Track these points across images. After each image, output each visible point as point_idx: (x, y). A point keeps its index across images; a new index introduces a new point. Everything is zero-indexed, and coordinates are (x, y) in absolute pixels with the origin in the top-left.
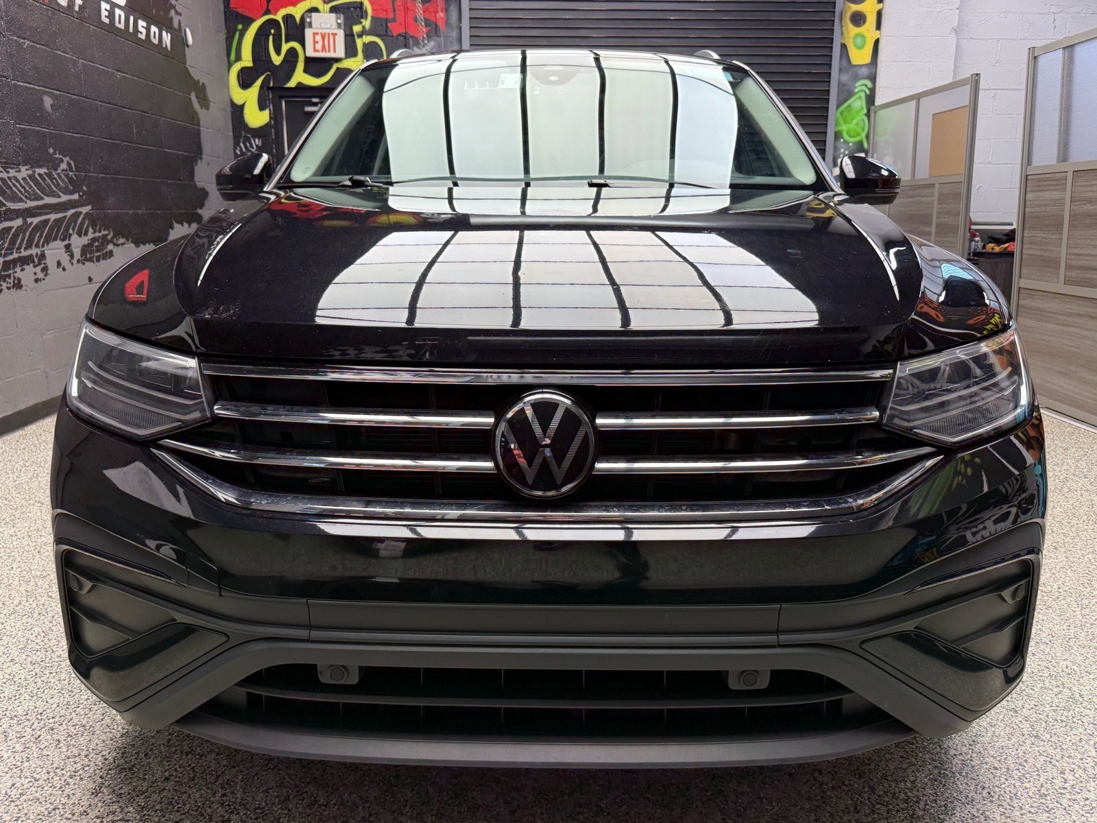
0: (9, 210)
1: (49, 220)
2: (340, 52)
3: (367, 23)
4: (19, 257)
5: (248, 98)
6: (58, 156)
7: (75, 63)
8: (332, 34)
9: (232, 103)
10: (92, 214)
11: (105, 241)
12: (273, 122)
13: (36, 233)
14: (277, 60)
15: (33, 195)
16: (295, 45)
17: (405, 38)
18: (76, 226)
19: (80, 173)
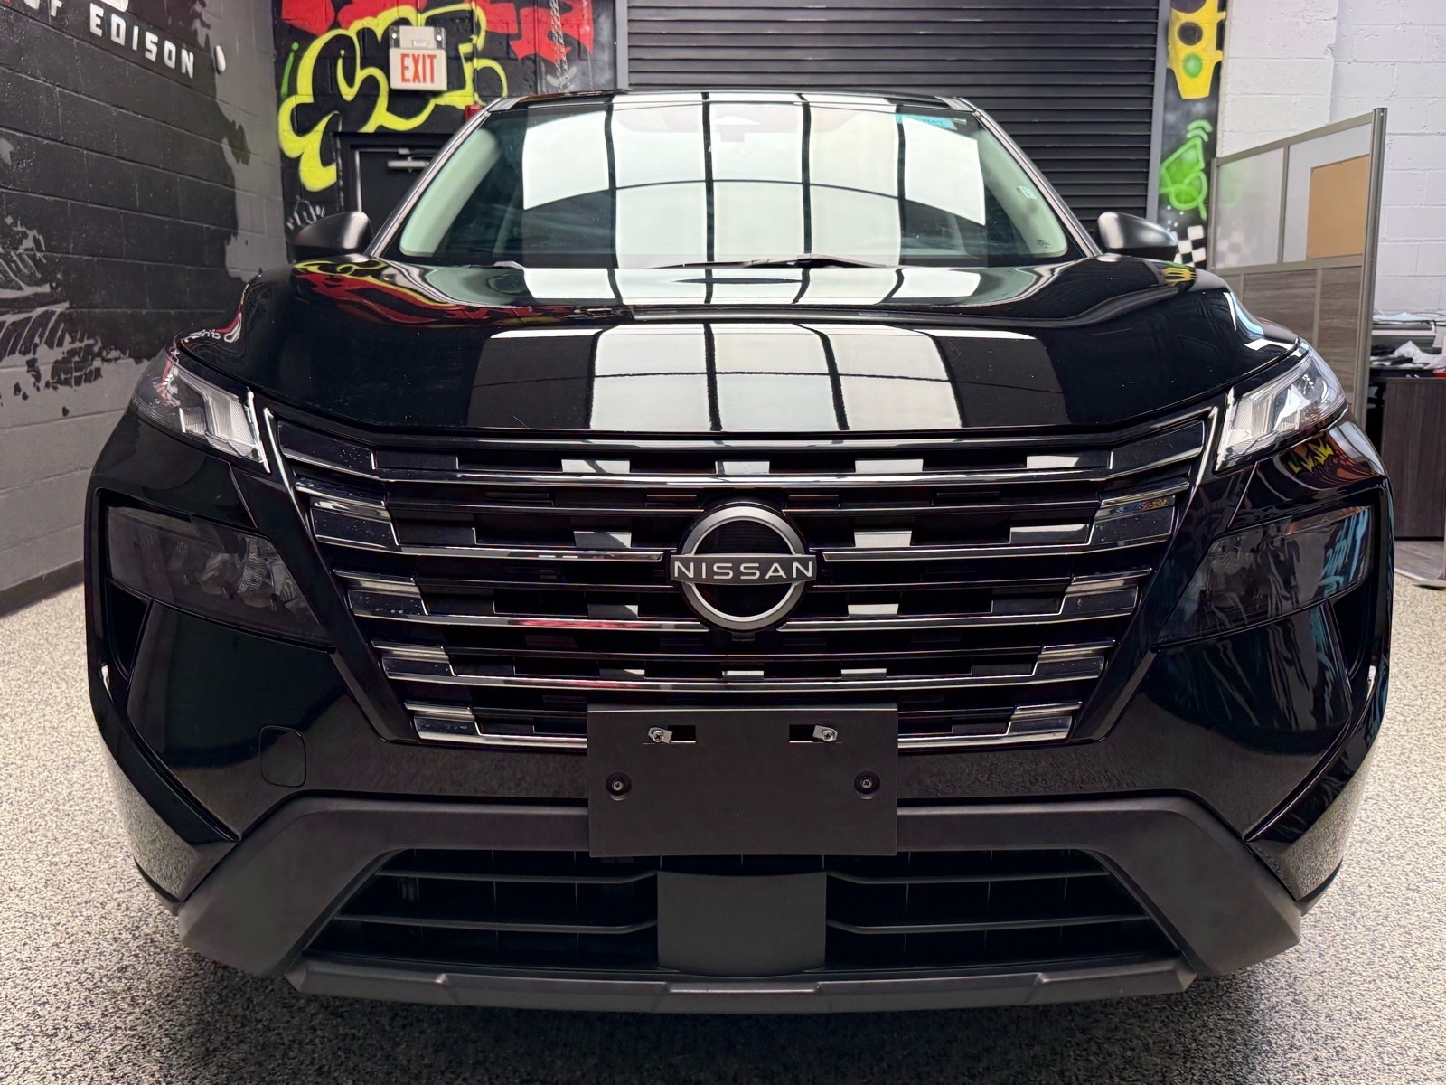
1: (4, 323)
2: (441, 82)
3: (479, 41)
5: (307, 148)
6: (19, 228)
7: (50, 92)
8: (429, 56)
9: (283, 156)
10: (70, 315)
11: (89, 354)
12: (341, 183)
14: (348, 93)
16: (374, 71)
17: (535, 62)
18: (44, 333)
19: (52, 254)
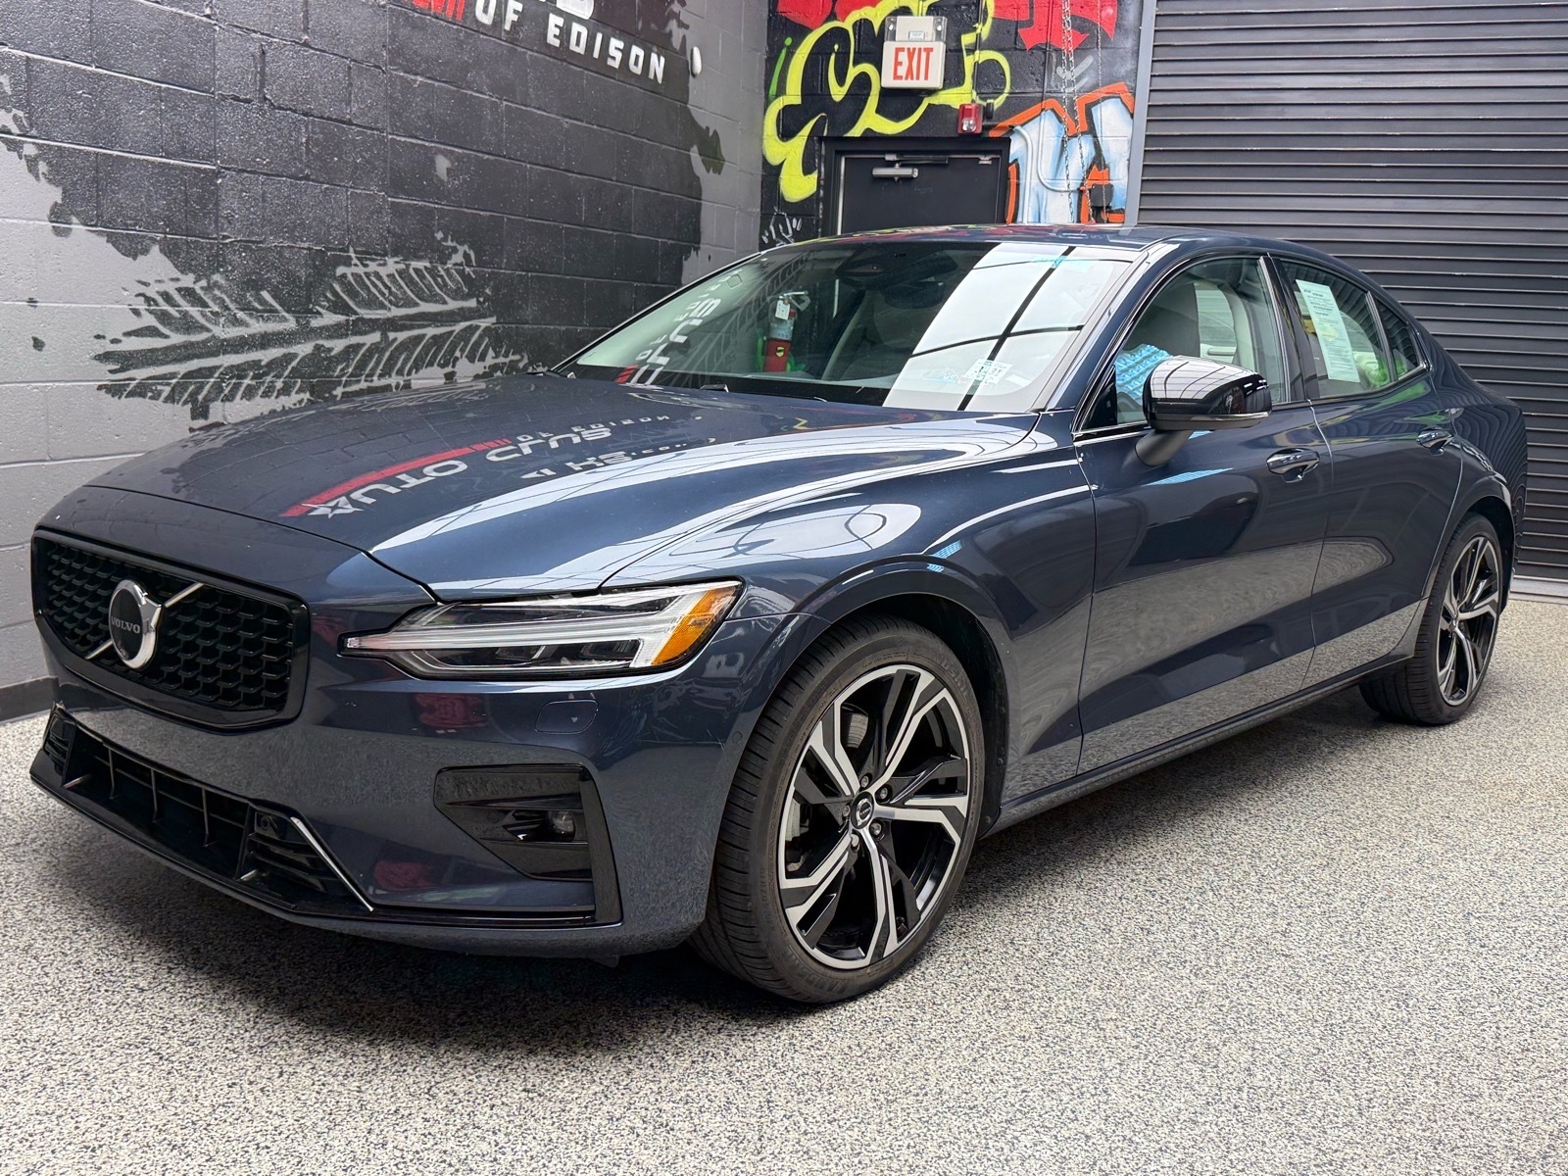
0: (362, 320)
1: (424, 336)
2: (935, 80)
3: (984, 30)
4: (369, 387)
5: (789, 154)
6: (450, 243)
7: (494, 106)
8: (925, 49)
9: (765, 162)
10: (496, 329)
11: (512, 367)
12: (822, 192)
13: (401, 354)
14: (838, 93)
15: (402, 299)
16: (867, 68)
17: (1045, 53)
18: (466, 347)
19: (482, 269)
